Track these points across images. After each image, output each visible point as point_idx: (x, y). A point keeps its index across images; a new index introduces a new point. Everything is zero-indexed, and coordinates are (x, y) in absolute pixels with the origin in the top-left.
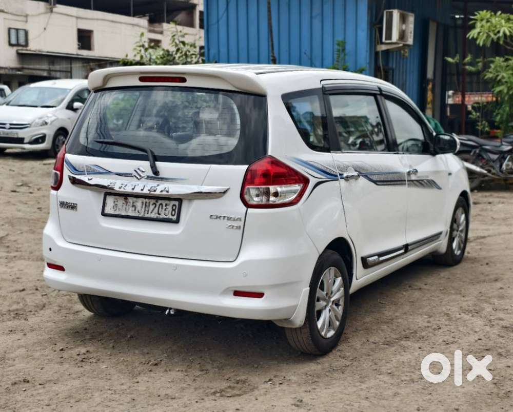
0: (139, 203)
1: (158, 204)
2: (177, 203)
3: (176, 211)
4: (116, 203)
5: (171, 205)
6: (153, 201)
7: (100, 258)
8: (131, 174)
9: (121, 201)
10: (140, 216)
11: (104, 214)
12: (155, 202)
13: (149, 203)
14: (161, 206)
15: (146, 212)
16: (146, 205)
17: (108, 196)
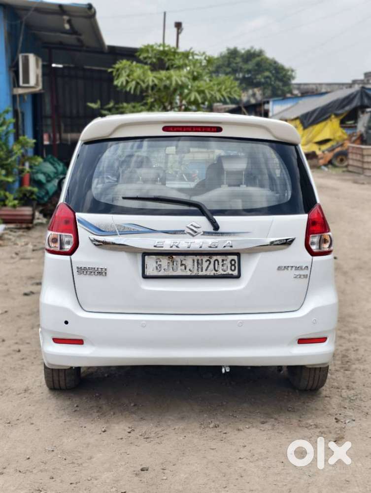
0: (189, 261)
1: (212, 261)
2: (235, 258)
3: (237, 265)
4: (159, 263)
5: (229, 261)
6: (205, 258)
7: (144, 325)
8: (183, 231)
9: (164, 261)
10: (194, 274)
11: (145, 277)
12: (208, 259)
13: (202, 260)
14: (216, 262)
15: (200, 270)
16: (198, 263)
17: (146, 257)
